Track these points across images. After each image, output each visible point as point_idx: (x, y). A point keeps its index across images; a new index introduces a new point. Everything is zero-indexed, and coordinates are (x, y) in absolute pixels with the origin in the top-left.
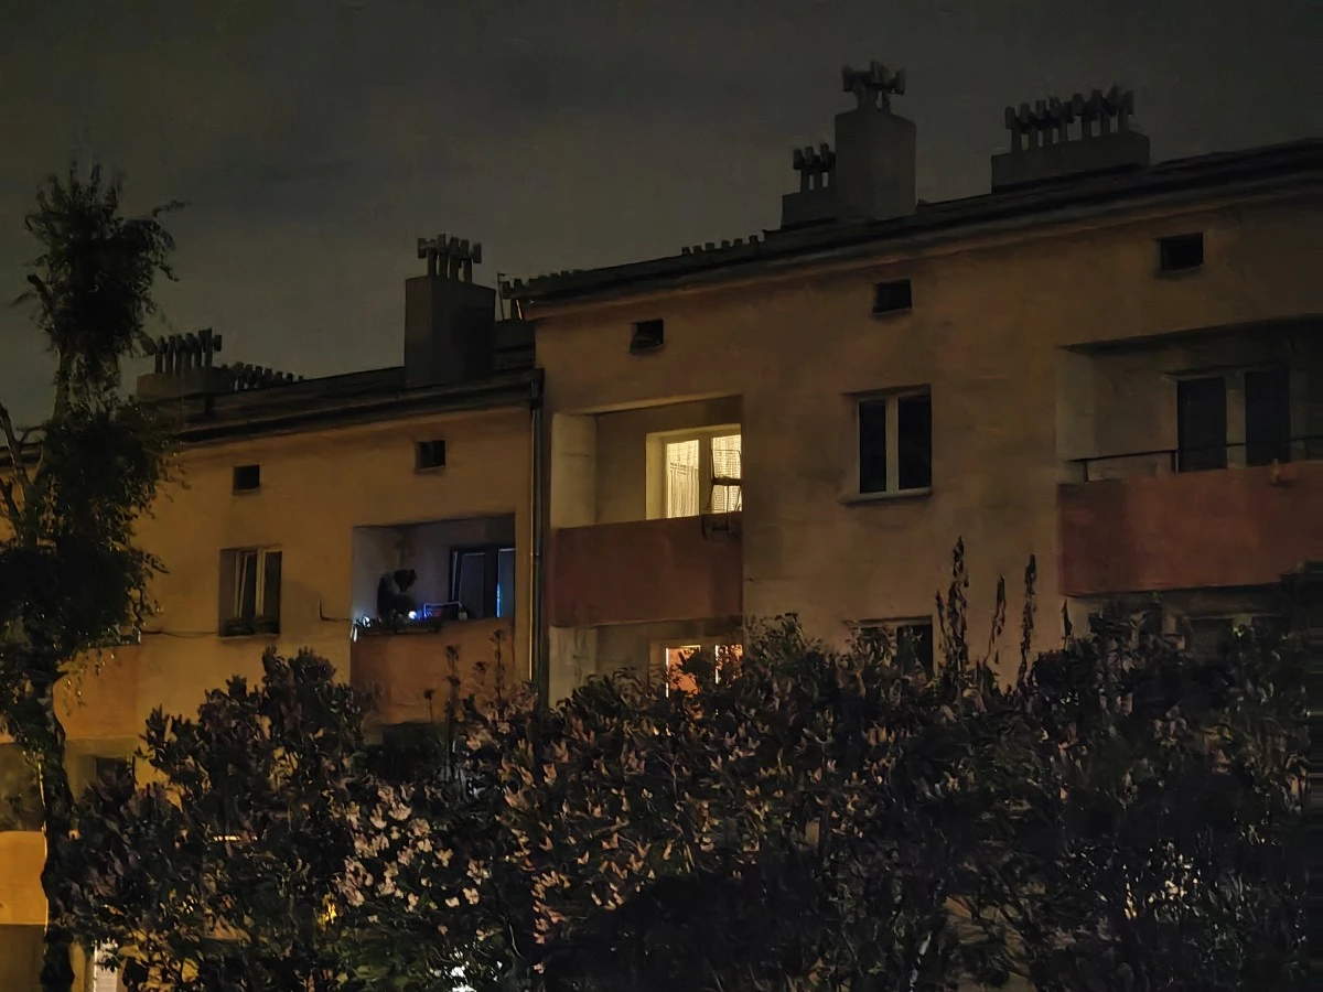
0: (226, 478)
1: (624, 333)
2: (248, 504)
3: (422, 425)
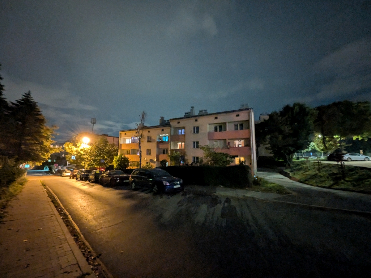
0: (148, 131)
1: (177, 123)
2: (149, 133)
3: (162, 128)
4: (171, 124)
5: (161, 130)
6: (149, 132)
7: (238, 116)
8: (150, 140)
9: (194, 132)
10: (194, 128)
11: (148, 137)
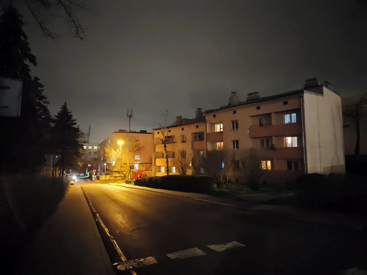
0: (181, 129)
1: (213, 116)
2: (183, 131)
3: (196, 124)
4: (207, 118)
5: (195, 127)
6: (183, 129)
7: (285, 103)
8: (184, 141)
9: (233, 128)
10: (233, 122)
11: (182, 136)
